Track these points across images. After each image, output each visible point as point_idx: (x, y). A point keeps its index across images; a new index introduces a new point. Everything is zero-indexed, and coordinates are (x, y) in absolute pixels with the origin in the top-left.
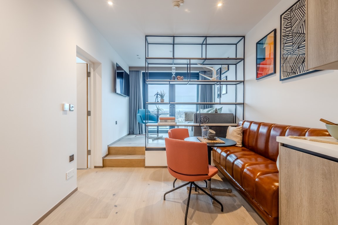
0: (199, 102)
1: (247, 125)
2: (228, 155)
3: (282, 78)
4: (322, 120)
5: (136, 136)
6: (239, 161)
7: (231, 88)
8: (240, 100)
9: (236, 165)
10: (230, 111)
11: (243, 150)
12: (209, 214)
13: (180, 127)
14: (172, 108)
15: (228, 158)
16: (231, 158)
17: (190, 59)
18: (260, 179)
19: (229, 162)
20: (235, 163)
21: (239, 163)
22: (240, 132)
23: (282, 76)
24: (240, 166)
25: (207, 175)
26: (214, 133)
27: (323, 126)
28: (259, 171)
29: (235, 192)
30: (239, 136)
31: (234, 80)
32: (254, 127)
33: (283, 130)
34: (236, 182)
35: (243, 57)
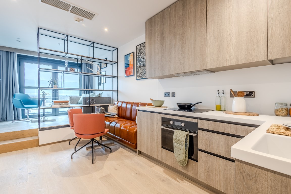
0: (82, 89)
1: (120, 104)
2: (111, 123)
3: (137, 79)
4: (151, 99)
5: (14, 122)
6: (117, 124)
7: (109, 80)
8: (115, 88)
9: (117, 127)
10: (108, 95)
11: (118, 119)
12: (104, 156)
13: (75, 108)
14: (55, 92)
15: (111, 124)
16: (113, 124)
17: (81, 56)
18: (129, 129)
19: (112, 126)
20: (116, 126)
21: (118, 125)
22: (116, 109)
23: (137, 78)
24: (119, 127)
25: (104, 132)
26: (104, 109)
27: (150, 102)
28: (128, 126)
29: (115, 143)
30: (116, 111)
31: (111, 75)
32: (124, 105)
33: (138, 104)
34: (116, 136)
35: (117, 61)
